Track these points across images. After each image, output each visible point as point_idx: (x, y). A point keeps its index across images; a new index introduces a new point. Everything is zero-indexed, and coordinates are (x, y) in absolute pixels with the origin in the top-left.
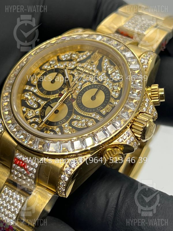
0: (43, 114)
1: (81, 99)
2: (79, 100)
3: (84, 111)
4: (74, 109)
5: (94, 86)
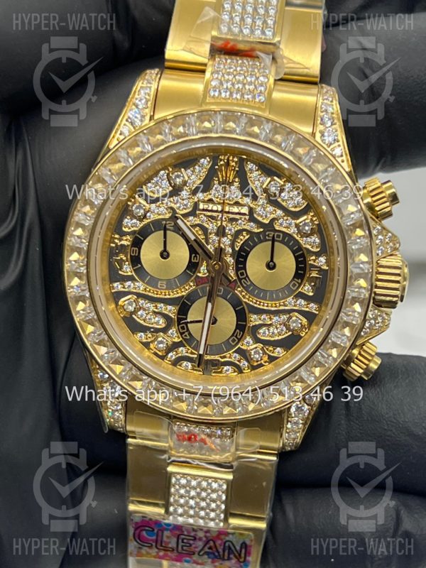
0: (186, 333)
1: (247, 276)
2: (245, 278)
3: (266, 300)
4: (246, 303)
5: (259, 238)
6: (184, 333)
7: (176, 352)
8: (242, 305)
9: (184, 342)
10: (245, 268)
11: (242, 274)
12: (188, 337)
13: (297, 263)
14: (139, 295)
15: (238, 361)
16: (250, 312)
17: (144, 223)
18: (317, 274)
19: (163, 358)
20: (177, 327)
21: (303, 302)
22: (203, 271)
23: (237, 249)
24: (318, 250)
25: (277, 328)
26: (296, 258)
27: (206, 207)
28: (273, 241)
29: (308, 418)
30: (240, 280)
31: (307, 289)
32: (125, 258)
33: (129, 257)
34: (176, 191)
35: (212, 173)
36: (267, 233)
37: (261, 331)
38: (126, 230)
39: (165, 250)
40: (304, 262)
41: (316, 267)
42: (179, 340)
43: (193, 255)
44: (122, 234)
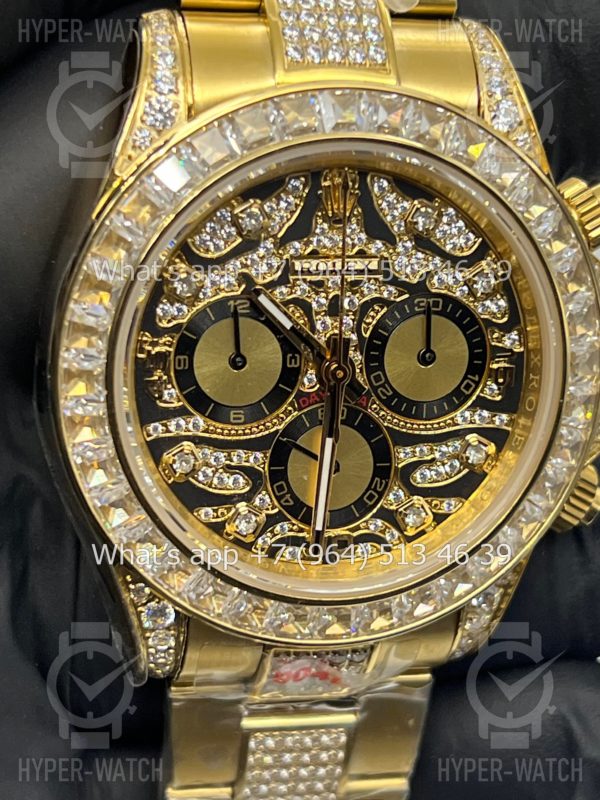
0: (288, 497)
1: (387, 381)
2: (383, 386)
3: (422, 419)
4: (387, 428)
5: (402, 312)
6: (284, 495)
7: (272, 532)
8: (382, 432)
9: (285, 513)
10: (381, 367)
11: (378, 379)
12: (292, 503)
13: (471, 347)
14: (198, 441)
15: (380, 532)
16: (396, 444)
17: (195, 309)
18: (505, 361)
19: (248, 547)
20: (270, 489)
21: (486, 413)
22: (309, 381)
23: (367, 335)
24: (505, 319)
25: (444, 464)
26: (469, 338)
27: (306, 266)
28: (428, 313)
29: (499, 609)
30: (375, 389)
31: (491, 390)
32: (165, 377)
33: (172, 374)
34: (249, 244)
35: (312, 205)
36: (416, 301)
37: (417, 475)
38: (164, 324)
39: (238, 353)
40: (483, 344)
41: (503, 350)
42: (276, 510)
43: (290, 355)
44: (158, 332)
